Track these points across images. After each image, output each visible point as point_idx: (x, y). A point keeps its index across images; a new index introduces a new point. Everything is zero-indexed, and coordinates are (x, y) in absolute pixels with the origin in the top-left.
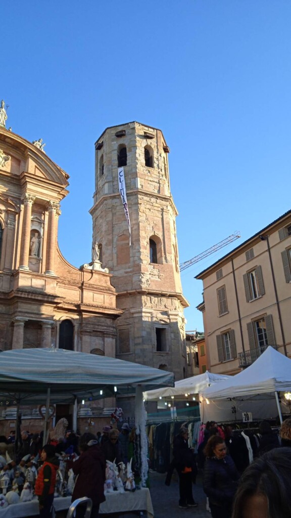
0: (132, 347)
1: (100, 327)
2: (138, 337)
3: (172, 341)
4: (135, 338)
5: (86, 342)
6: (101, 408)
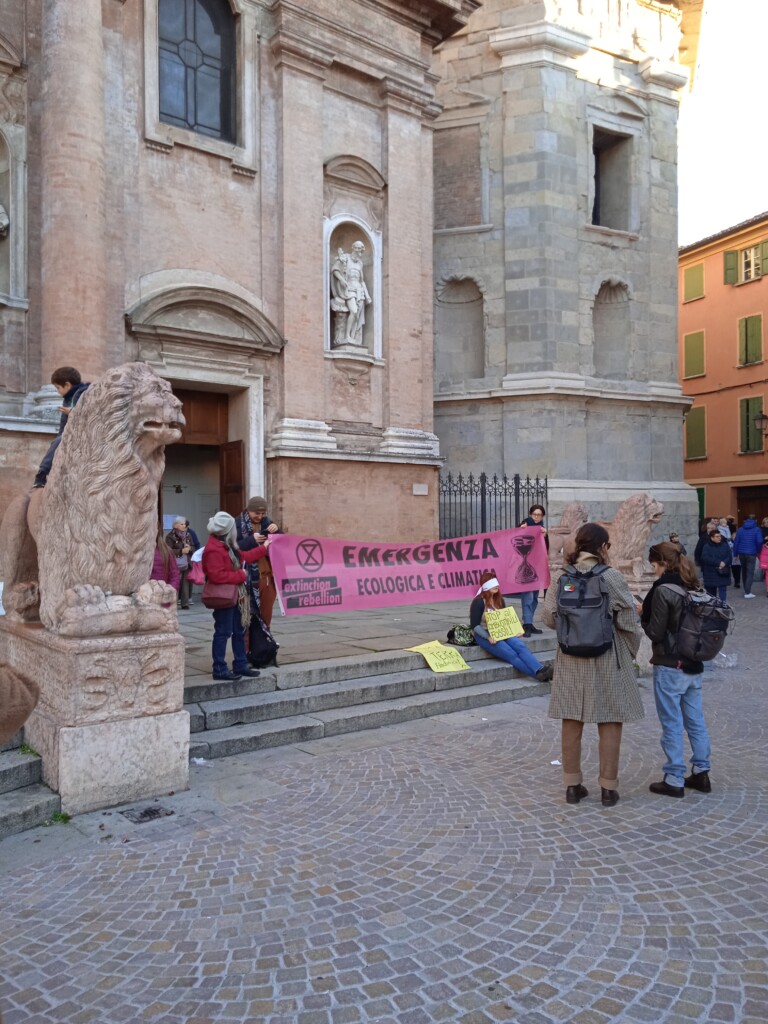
0: (490, 203)
1: (367, 54)
2: (521, 159)
3: (654, 190)
4: (504, 162)
5: (302, 114)
6: (374, 425)
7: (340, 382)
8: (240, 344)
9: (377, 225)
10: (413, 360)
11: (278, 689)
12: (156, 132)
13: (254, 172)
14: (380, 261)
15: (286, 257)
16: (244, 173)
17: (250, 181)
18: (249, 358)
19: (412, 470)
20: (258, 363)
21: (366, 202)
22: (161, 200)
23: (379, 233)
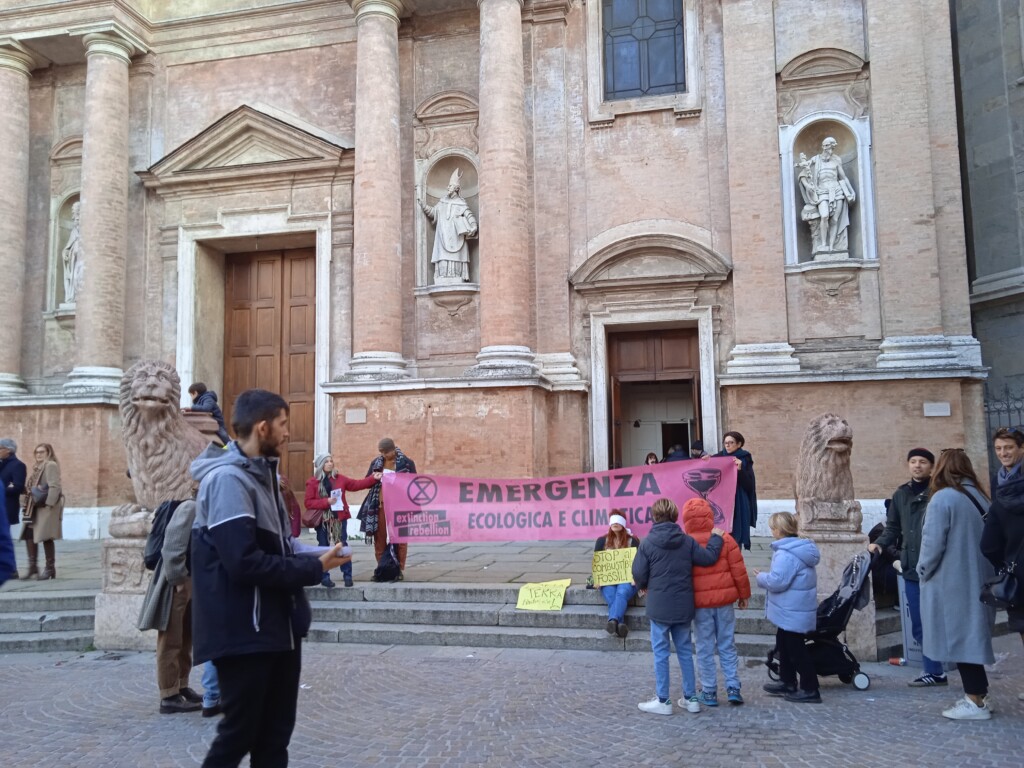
5: (747, 34)
6: (868, 337)
7: (815, 296)
8: (678, 280)
9: (860, 111)
10: (920, 251)
11: (365, 600)
12: (599, 113)
13: (700, 111)
14: (867, 148)
15: (731, 182)
16: (688, 116)
17: (696, 121)
18: (695, 291)
19: (921, 386)
20: (708, 294)
21: (843, 91)
22: (606, 169)
23: (864, 119)
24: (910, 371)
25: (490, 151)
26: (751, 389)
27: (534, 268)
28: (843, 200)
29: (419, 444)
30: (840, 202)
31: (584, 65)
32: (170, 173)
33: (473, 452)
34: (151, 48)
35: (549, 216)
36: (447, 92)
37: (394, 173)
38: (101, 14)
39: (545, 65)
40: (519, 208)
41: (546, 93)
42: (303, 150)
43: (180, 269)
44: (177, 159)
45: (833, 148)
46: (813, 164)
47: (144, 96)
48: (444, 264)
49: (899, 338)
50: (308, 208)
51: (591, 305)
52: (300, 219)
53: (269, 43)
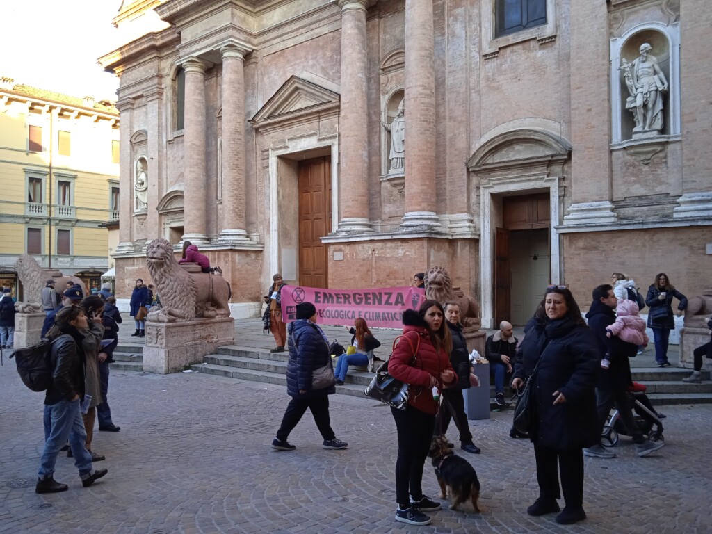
6: (672, 194)
7: (633, 165)
8: (534, 161)
9: (673, 18)
12: (489, 48)
13: (555, 36)
14: (677, 48)
15: (572, 87)
16: (547, 41)
17: (553, 44)
18: (548, 167)
19: (705, 231)
20: (557, 169)
21: (660, 4)
22: (494, 87)
23: (676, 25)
24: (693, 220)
25: (408, 88)
26: (578, 236)
27: (445, 159)
28: (657, 90)
29: (369, 273)
30: (653, 93)
31: (480, 16)
32: (262, 120)
33: (396, 278)
34: (254, 48)
35: (456, 123)
36: (396, 50)
37: (360, 108)
38: (227, 36)
39: (454, 21)
40: (425, 123)
41: (454, 40)
42: (322, 97)
43: (270, 173)
44: (265, 111)
45: (647, 52)
46: (633, 65)
47: (253, 76)
48: (395, 160)
49: (692, 195)
50: (327, 132)
51: (482, 180)
52: (324, 139)
53: (309, 34)
